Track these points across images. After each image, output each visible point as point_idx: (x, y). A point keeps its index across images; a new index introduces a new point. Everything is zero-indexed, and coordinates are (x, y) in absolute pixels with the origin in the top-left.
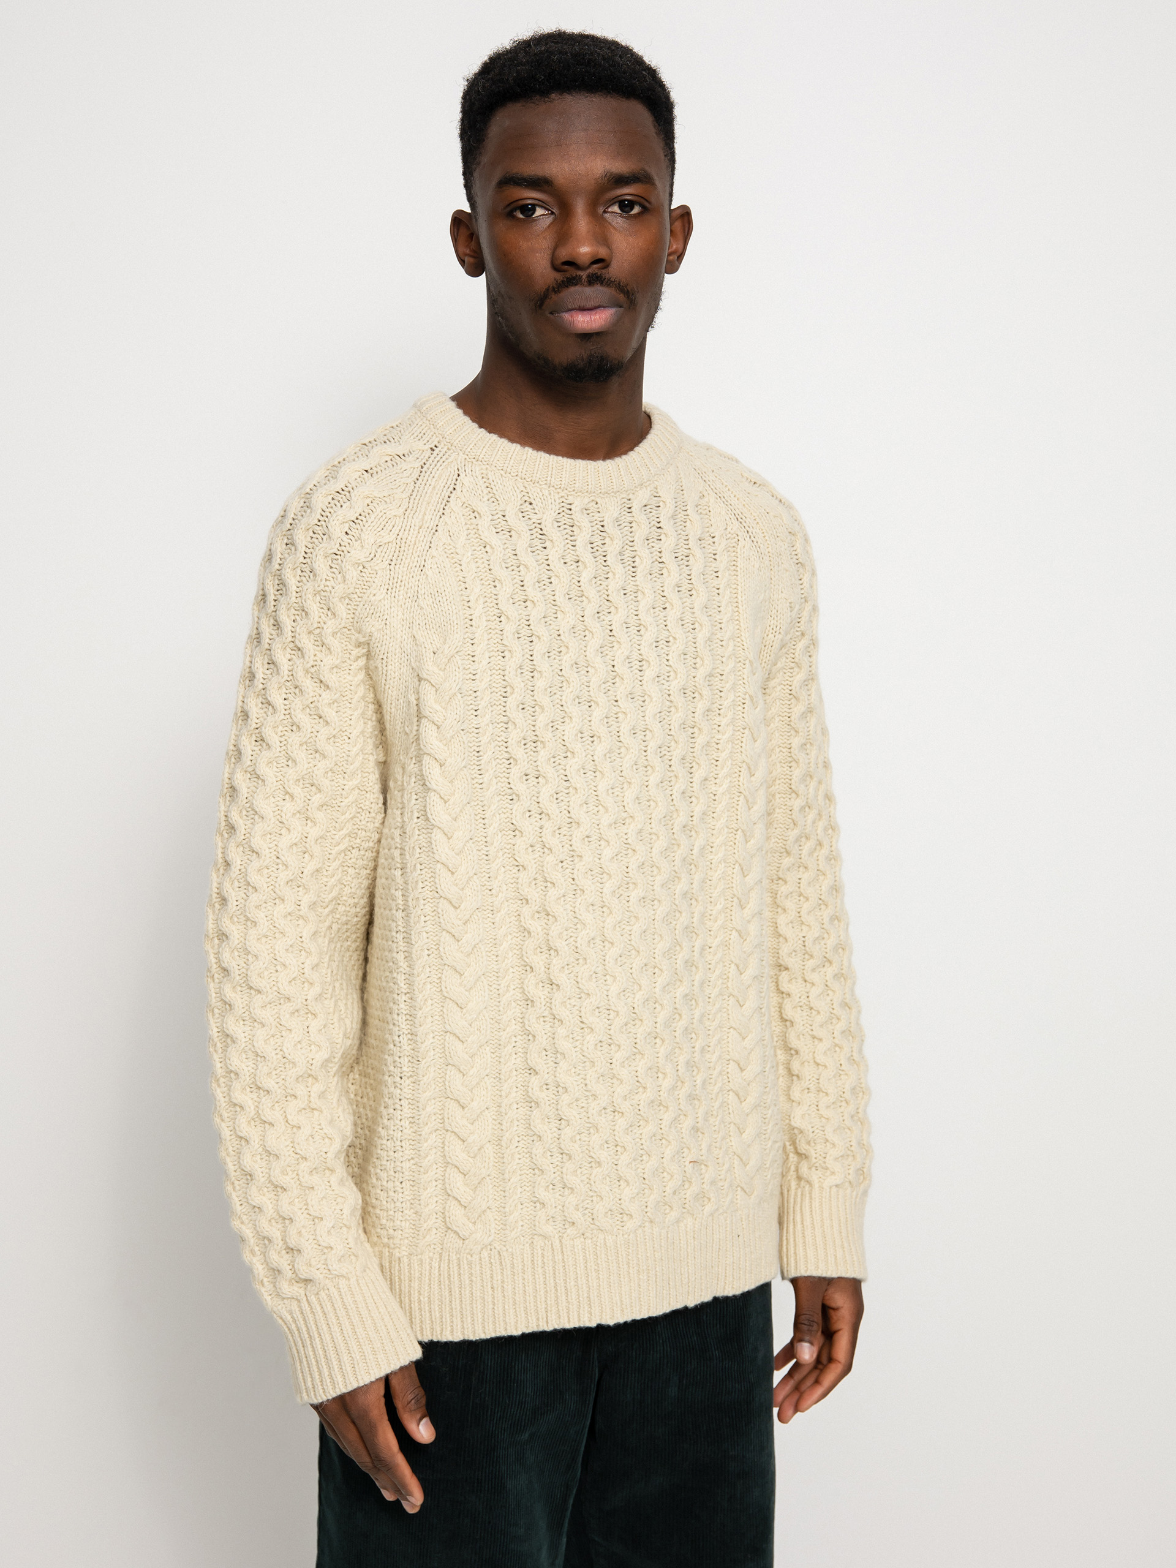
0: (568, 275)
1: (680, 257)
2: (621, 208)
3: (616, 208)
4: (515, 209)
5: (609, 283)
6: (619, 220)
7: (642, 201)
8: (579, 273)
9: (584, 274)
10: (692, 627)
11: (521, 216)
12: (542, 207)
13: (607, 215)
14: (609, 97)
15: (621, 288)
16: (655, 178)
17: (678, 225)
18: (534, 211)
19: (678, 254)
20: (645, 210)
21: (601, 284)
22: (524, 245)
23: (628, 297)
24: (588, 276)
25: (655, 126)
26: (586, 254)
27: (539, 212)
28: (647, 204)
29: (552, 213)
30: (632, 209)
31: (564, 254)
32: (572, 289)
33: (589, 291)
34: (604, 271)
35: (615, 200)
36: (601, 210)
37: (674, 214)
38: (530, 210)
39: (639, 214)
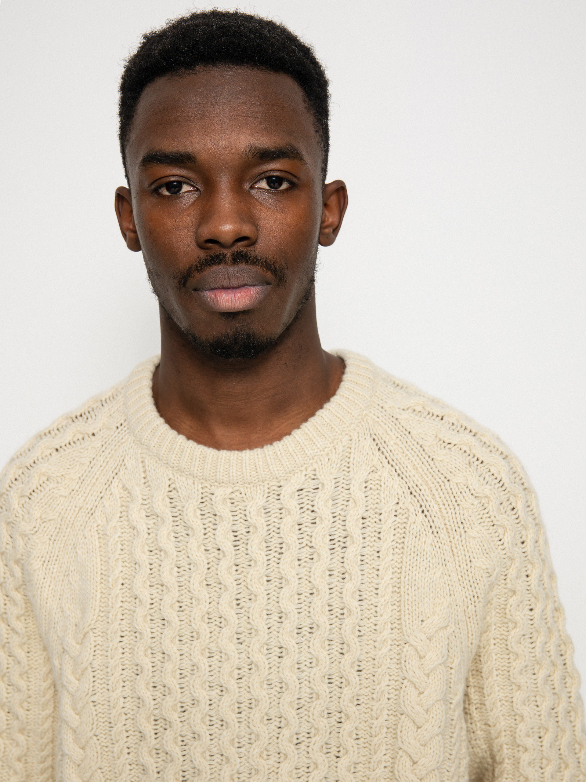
0: (212, 253)
1: (336, 229)
2: (269, 184)
3: (263, 184)
4: (160, 187)
5: (255, 261)
6: (267, 196)
7: (290, 176)
8: (223, 251)
9: (228, 253)
10: (341, 612)
11: (167, 193)
12: (188, 184)
13: (253, 192)
14: (256, 69)
15: (268, 265)
16: (304, 152)
17: (333, 200)
18: (180, 188)
19: (334, 227)
20: (293, 186)
21: (247, 262)
22: (169, 222)
23: (276, 275)
24: (233, 255)
25: (305, 101)
26: (229, 231)
27: (185, 188)
28: (295, 180)
29: (198, 190)
30: (280, 185)
31: (206, 232)
32: (215, 268)
33: (232, 270)
34: (249, 249)
35: (262, 176)
36: (247, 186)
37: (329, 189)
38: (175, 187)
39: (287, 190)
